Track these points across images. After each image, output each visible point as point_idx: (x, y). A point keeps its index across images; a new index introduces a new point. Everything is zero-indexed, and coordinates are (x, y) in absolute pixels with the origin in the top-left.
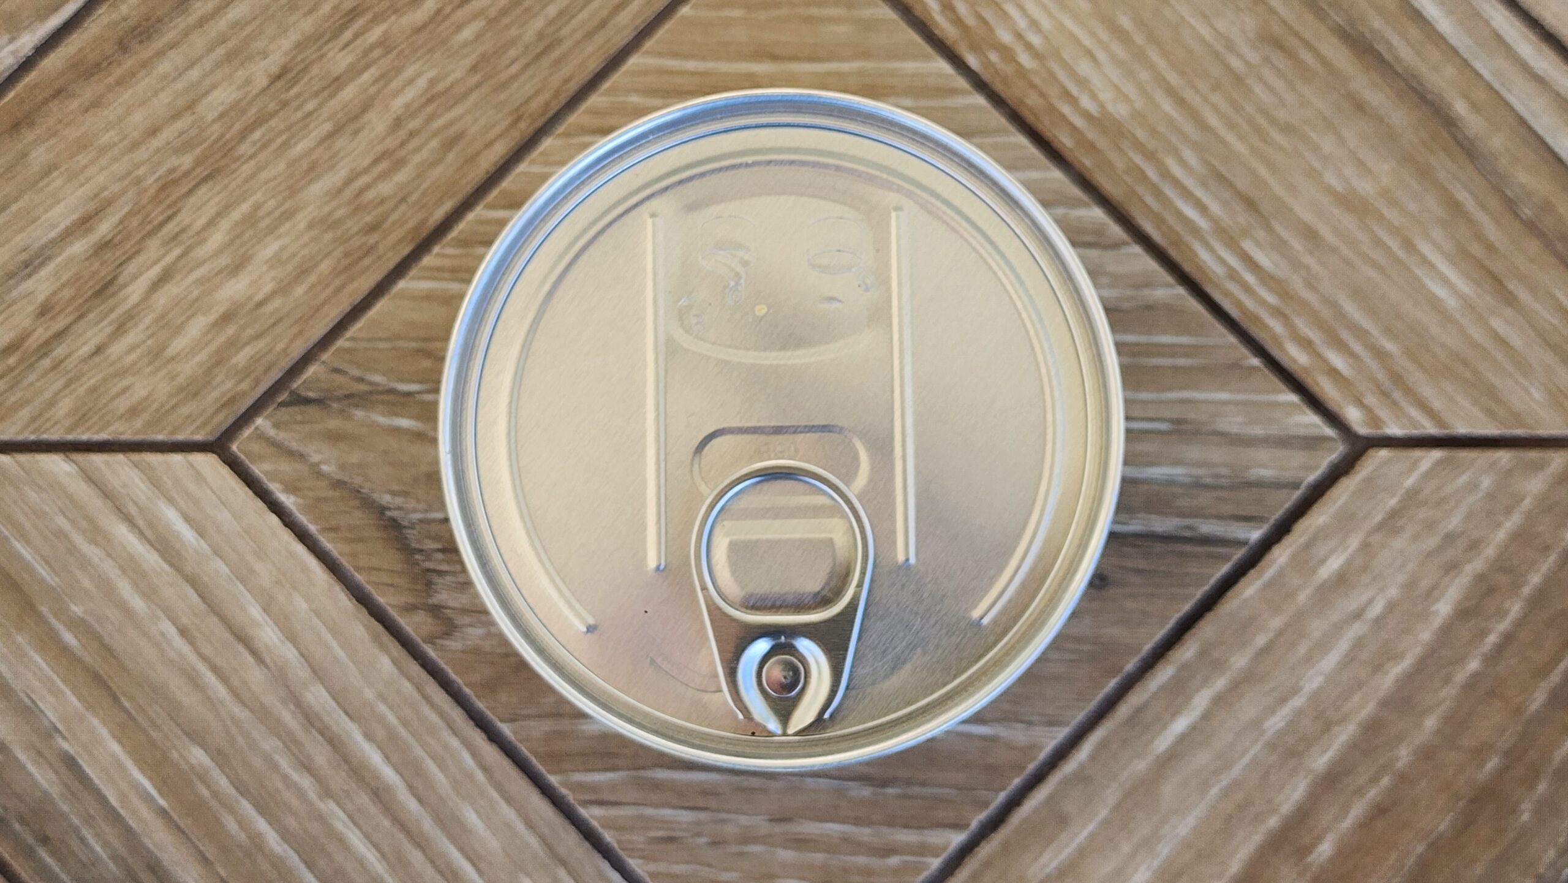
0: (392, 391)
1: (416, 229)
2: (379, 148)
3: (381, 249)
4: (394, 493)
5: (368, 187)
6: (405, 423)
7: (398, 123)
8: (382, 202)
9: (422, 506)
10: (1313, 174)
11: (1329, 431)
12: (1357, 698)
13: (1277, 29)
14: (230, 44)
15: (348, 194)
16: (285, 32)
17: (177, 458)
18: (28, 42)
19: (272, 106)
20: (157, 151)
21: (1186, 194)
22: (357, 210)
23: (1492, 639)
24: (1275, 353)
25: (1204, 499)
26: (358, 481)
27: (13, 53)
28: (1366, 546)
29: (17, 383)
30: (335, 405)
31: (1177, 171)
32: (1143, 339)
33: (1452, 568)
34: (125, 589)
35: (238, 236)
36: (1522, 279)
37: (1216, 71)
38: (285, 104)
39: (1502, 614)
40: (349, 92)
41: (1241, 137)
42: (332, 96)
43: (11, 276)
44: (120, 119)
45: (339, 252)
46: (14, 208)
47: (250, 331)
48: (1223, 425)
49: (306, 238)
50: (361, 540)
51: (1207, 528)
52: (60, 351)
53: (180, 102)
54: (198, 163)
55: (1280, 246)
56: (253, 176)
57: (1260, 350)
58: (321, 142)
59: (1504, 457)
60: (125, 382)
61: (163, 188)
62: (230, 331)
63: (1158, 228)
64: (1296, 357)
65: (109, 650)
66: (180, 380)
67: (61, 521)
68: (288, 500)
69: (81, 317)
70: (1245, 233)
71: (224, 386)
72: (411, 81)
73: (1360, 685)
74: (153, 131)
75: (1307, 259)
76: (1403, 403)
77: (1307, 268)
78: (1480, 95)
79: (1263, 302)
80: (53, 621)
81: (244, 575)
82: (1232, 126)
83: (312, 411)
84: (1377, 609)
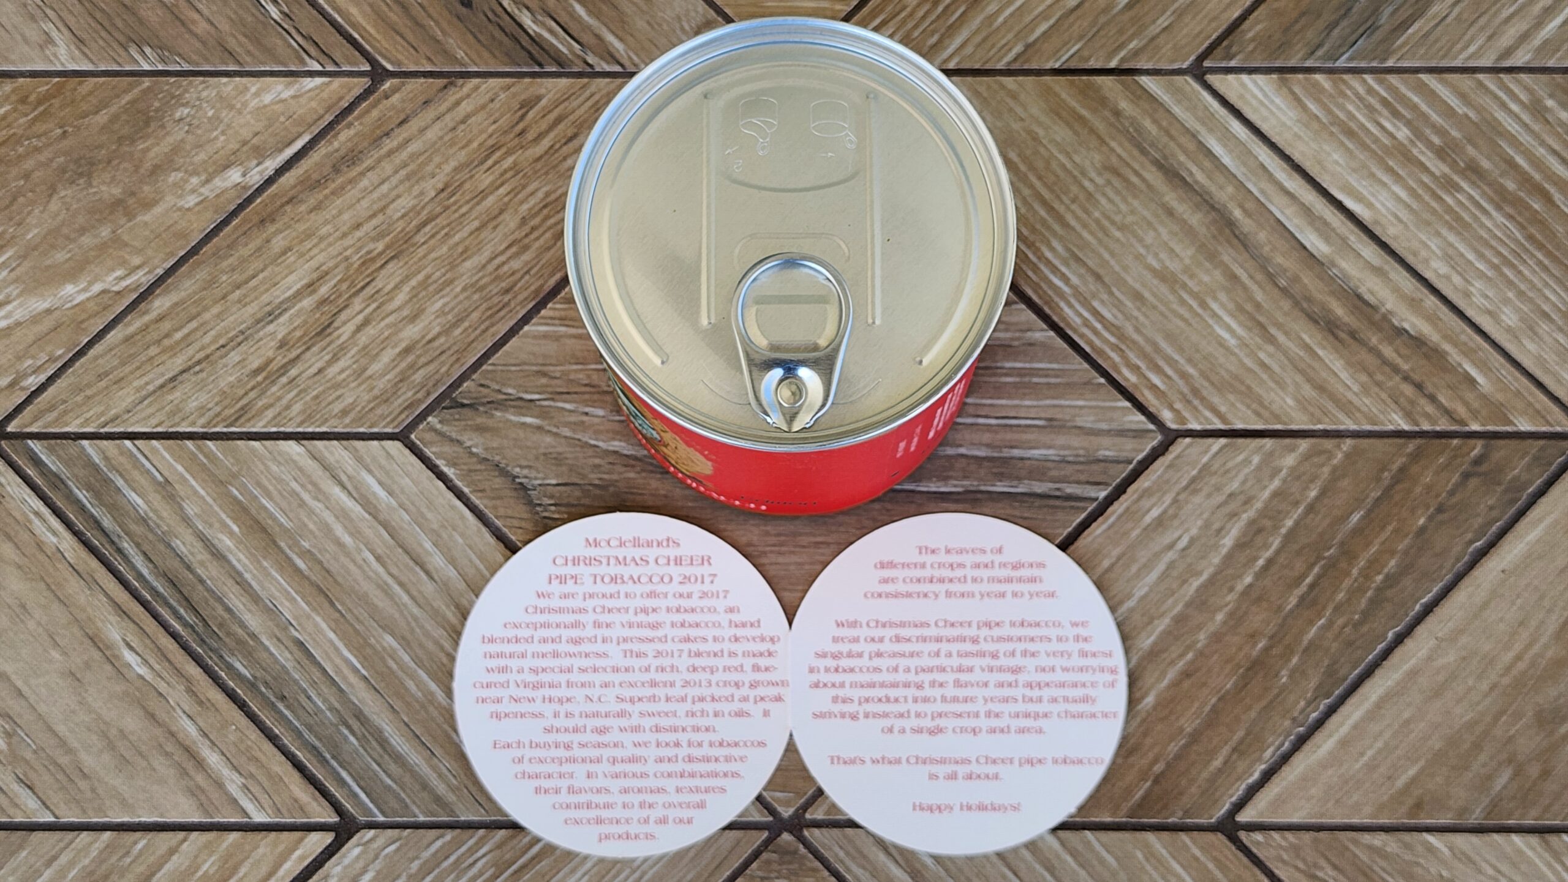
0: (521, 399)
1: (537, 292)
2: (511, 238)
3: (513, 304)
4: (521, 467)
5: (504, 263)
6: (529, 420)
7: (524, 221)
8: (513, 274)
9: (540, 475)
10: (1138, 257)
11: (1152, 427)
12: (1170, 601)
13: (1114, 160)
14: (409, 169)
15: (490, 268)
16: (447, 160)
17: (375, 443)
18: (271, 165)
19: (439, 209)
20: (359, 239)
21: (1055, 270)
22: (498, 278)
23: (1261, 562)
24: (1115, 375)
25: (1069, 470)
26: (497, 458)
27: (261, 173)
28: (1175, 501)
29: (263, 392)
30: (481, 409)
31: (1049, 255)
32: (1027, 365)
33: (1234, 515)
34: (339, 530)
35: (415, 296)
36: (1279, 326)
37: (1074, 189)
38: (447, 208)
39: (1266, 546)
40: (491, 199)
41: (1092, 233)
42: (478, 204)
43: (258, 322)
44: (334, 217)
45: (484, 306)
46: (261, 276)
47: (423, 360)
48: (1079, 422)
49: (461, 297)
50: (500, 498)
51: (1070, 489)
52: (293, 372)
53: (375, 207)
54: (387, 247)
55: (1118, 305)
56: (424, 257)
57: (1104, 373)
58: (471, 233)
59: (1268, 443)
60: (338, 393)
61: (363, 263)
62: (410, 358)
63: (1035, 292)
64: (1128, 378)
65: (328, 572)
66: (376, 392)
67: (294, 485)
68: (449, 472)
69: (308, 349)
70: (1094, 296)
71: (407, 395)
72: (532, 194)
73: (1173, 594)
74: (358, 226)
75: (1136, 313)
76: (1200, 408)
77: (1136, 319)
78: (1250, 205)
79: (1106, 341)
80: (288, 551)
81: (420, 521)
82: (1085, 226)
83: (465, 411)
84: (1183, 542)
